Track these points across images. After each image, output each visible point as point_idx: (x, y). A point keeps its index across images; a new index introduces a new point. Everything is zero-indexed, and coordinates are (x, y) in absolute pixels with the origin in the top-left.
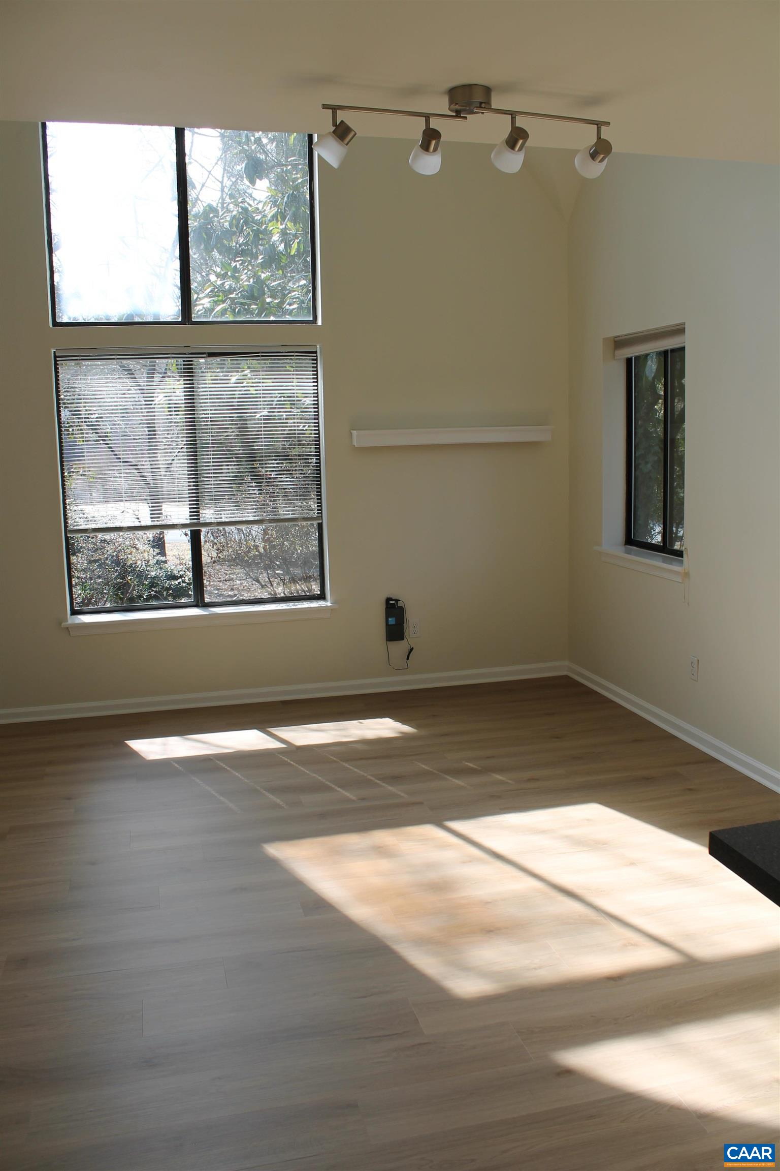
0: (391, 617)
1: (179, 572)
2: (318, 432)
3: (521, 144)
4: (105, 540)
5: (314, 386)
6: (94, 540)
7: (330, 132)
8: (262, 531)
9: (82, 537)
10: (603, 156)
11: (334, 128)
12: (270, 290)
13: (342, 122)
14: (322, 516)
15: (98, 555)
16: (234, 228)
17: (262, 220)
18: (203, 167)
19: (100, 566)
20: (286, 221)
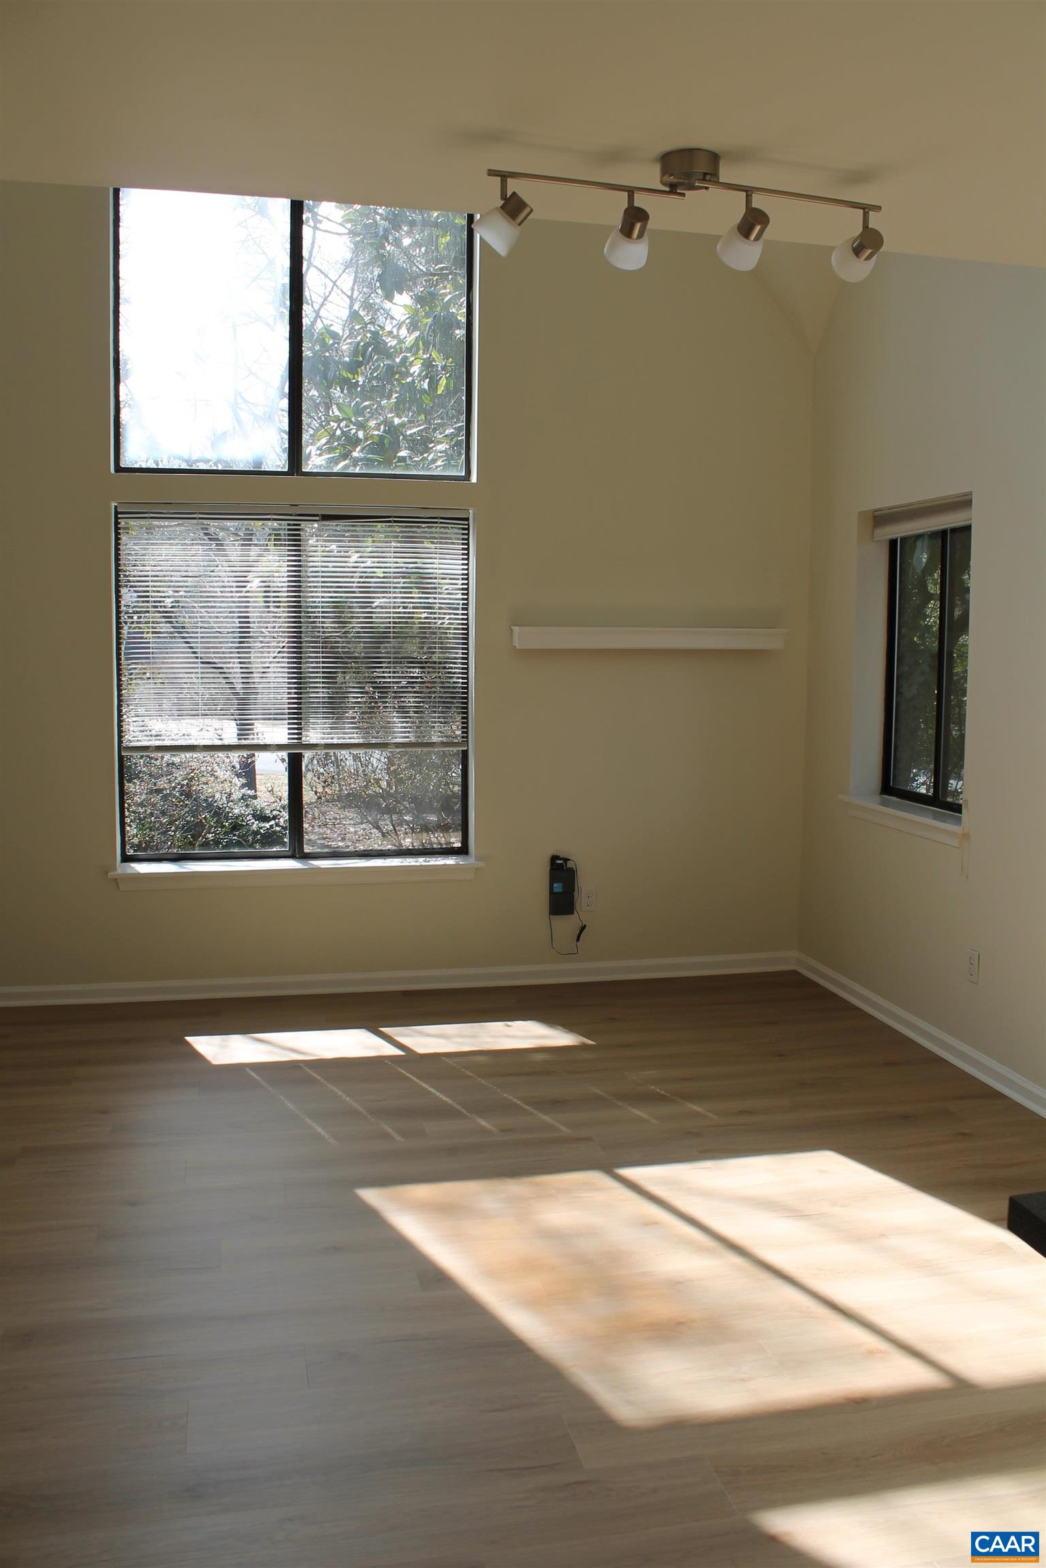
0: (557, 882)
1: (271, 811)
2: (466, 627)
3: (756, 235)
4: (173, 764)
5: (463, 564)
6: (158, 763)
7: (497, 208)
8: (386, 760)
9: (142, 757)
10: (870, 251)
11: (503, 202)
12: (407, 440)
13: (514, 194)
14: (467, 741)
15: (162, 783)
16: (360, 358)
17: (398, 346)
18: (326, 276)
19: (165, 798)
20: (430, 349)
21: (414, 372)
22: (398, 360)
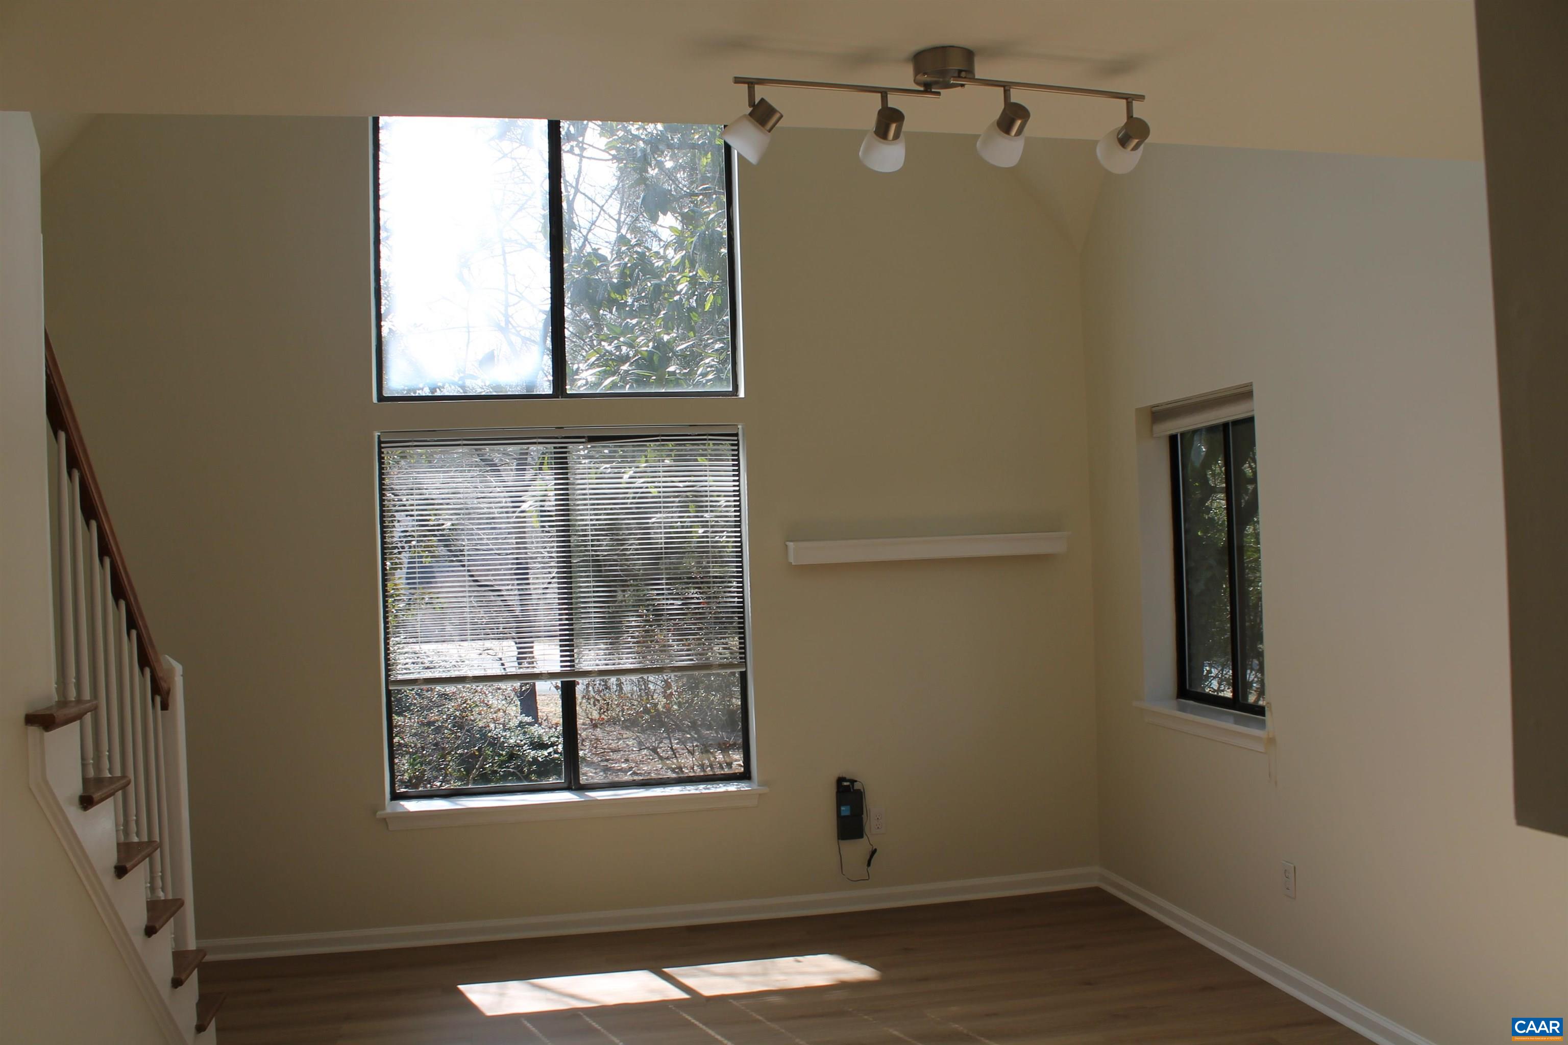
0: (845, 805)
1: (549, 738)
2: (740, 544)
3: (1019, 127)
4: (445, 696)
5: (734, 481)
6: (429, 695)
7: (745, 116)
8: (664, 681)
9: (410, 690)
10: (1136, 141)
11: (751, 109)
12: (677, 356)
13: (762, 100)
14: (745, 662)
15: (433, 716)
16: (627, 279)
17: (664, 267)
18: (593, 202)
19: (438, 730)
20: (696, 267)
21: (681, 290)
22: (664, 279)
